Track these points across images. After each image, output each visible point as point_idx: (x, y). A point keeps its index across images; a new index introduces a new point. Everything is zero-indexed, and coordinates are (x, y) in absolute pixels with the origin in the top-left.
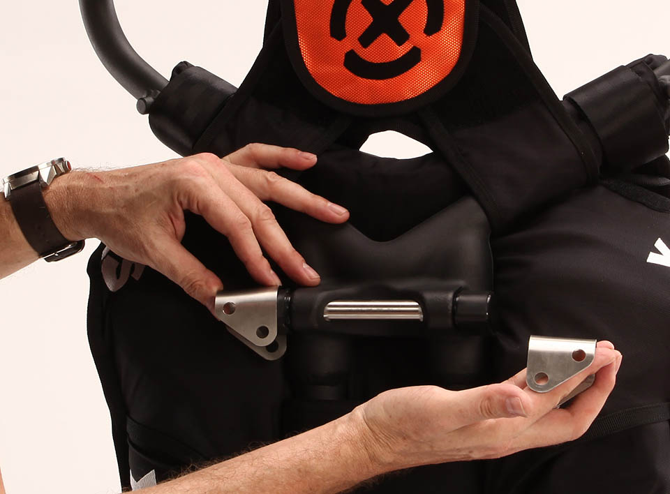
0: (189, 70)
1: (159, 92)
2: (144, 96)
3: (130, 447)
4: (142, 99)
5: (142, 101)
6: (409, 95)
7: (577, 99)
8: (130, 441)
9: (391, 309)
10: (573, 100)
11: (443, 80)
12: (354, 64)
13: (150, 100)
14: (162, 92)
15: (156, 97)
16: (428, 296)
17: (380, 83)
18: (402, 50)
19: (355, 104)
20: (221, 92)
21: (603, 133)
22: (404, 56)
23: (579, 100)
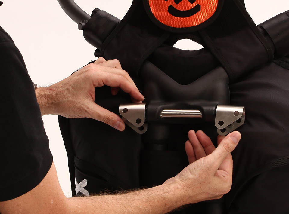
0: (99, 12)
1: (87, 21)
2: (80, 23)
3: (76, 168)
4: (80, 24)
5: (81, 25)
6: (195, 24)
7: (264, 26)
8: (76, 166)
9: (189, 113)
10: (262, 27)
11: (209, 18)
12: (172, 11)
13: (83, 24)
14: (88, 21)
15: (86, 23)
16: (205, 108)
17: (183, 19)
18: (192, 6)
19: (172, 28)
20: (114, 22)
21: (275, 41)
22: (193, 8)
23: (265, 27)
